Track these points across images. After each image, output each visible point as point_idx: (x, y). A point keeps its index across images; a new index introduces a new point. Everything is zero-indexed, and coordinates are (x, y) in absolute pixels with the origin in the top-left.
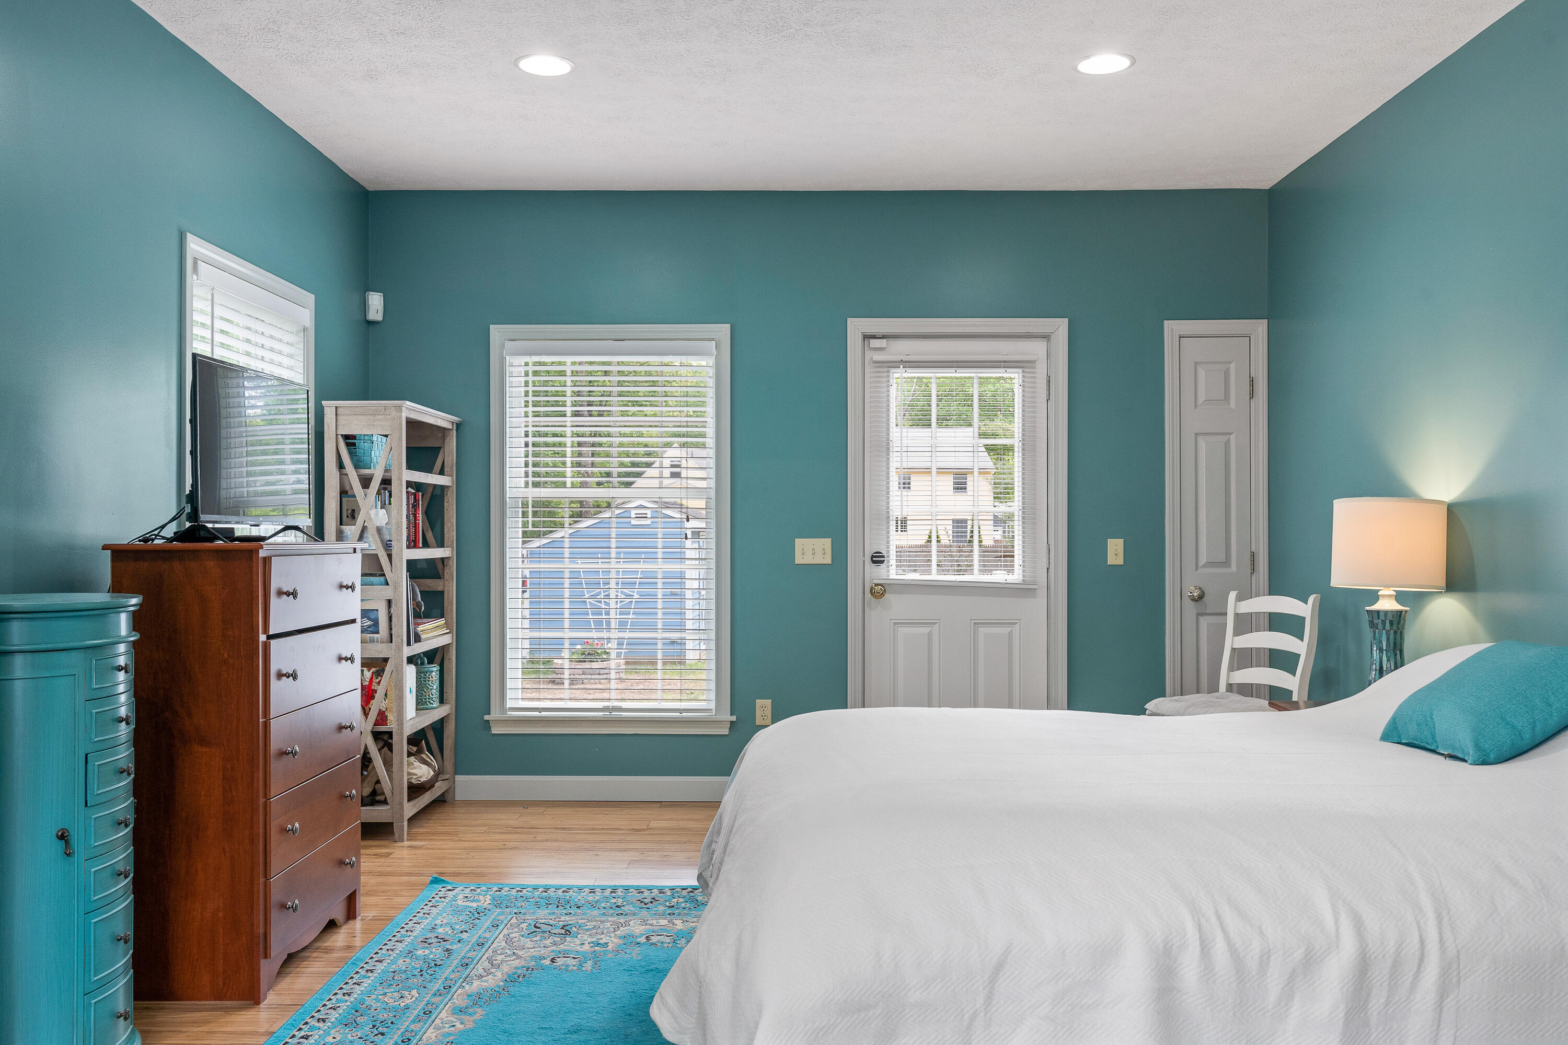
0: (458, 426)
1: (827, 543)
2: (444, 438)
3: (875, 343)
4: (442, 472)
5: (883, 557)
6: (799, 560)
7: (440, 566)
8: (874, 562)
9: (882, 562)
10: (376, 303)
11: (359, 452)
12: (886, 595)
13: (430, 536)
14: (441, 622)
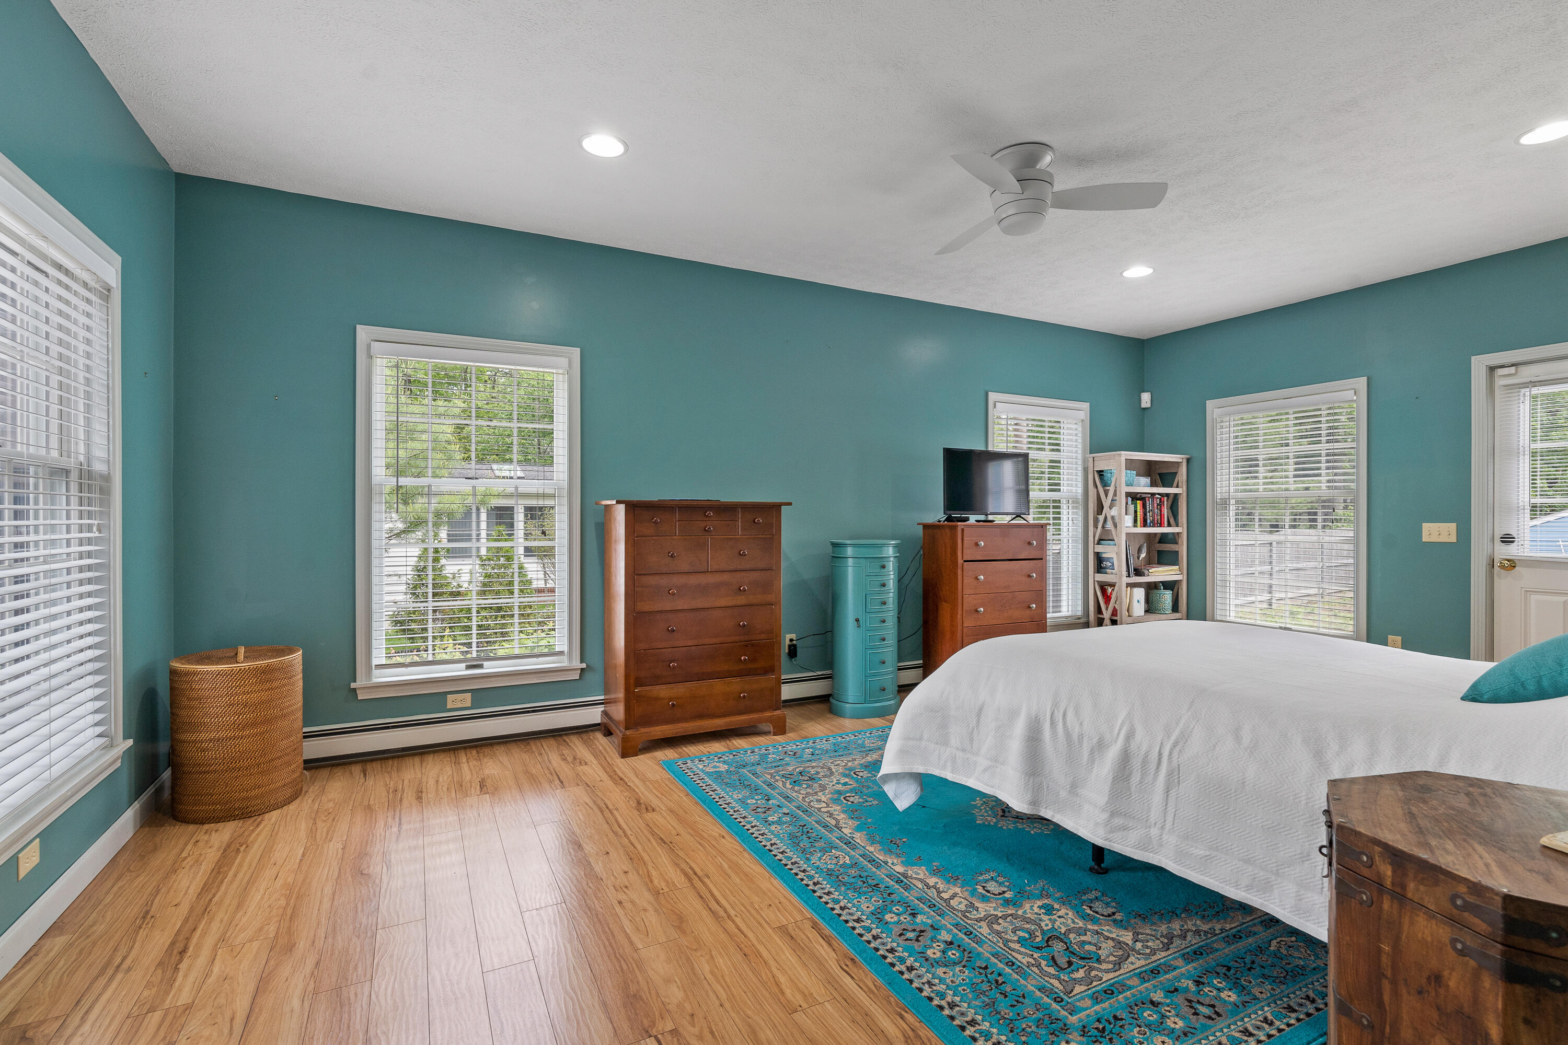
0: (1188, 460)
1: (1453, 526)
2: (1178, 467)
3: (1501, 372)
4: (1177, 487)
5: (1514, 538)
6: (1425, 538)
7: (1177, 537)
8: (1503, 542)
9: (1513, 542)
10: (1146, 399)
11: (1106, 478)
12: (1516, 568)
13: (1172, 521)
14: (1177, 567)
